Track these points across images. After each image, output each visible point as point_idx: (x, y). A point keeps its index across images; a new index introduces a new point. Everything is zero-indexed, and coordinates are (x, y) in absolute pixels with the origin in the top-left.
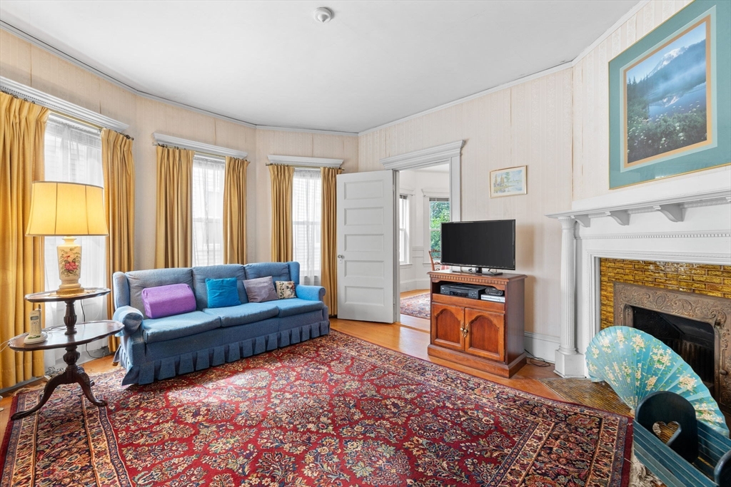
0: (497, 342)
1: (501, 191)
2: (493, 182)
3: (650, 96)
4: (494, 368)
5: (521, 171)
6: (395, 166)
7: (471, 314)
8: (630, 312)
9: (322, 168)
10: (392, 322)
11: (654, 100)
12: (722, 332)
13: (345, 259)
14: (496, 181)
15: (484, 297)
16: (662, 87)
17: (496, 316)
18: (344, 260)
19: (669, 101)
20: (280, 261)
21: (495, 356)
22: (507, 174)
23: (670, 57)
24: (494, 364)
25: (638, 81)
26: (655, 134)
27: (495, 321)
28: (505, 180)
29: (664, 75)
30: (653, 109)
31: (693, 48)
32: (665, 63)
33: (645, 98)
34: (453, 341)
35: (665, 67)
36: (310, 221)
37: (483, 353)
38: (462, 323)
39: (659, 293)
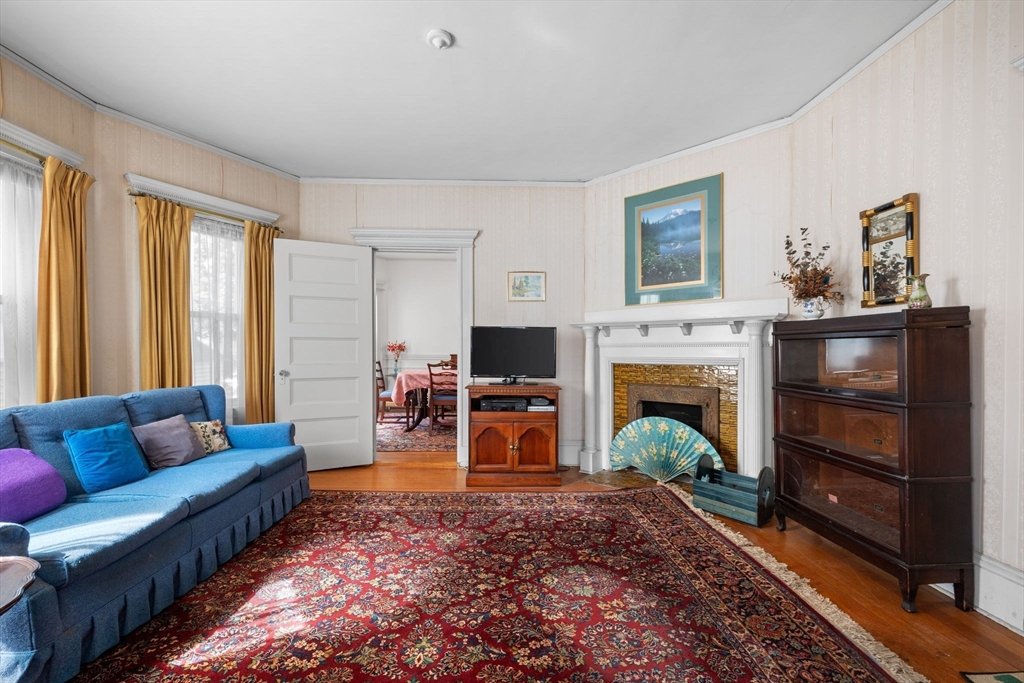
0: (548, 453)
1: (520, 295)
2: (511, 284)
3: (660, 237)
4: (547, 480)
5: (540, 277)
6: (375, 242)
7: (520, 428)
8: (641, 406)
9: (248, 224)
10: (371, 463)
11: (664, 242)
12: (709, 410)
13: (291, 377)
14: (515, 283)
15: (532, 409)
16: (670, 233)
17: (547, 426)
18: (288, 379)
19: (675, 245)
20: (163, 385)
21: (545, 467)
22: (527, 277)
23: (676, 214)
24: (546, 476)
25: (651, 222)
26: (665, 268)
27: (546, 431)
28: (524, 284)
29: (671, 225)
30: (662, 248)
31: (692, 213)
32: (672, 216)
33: (657, 238)
34: (498, 463)
35: (672, 219)
36: (222, 311)
37: (534, 468)
38: (510, 440)
39: (666, 388)
